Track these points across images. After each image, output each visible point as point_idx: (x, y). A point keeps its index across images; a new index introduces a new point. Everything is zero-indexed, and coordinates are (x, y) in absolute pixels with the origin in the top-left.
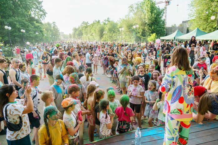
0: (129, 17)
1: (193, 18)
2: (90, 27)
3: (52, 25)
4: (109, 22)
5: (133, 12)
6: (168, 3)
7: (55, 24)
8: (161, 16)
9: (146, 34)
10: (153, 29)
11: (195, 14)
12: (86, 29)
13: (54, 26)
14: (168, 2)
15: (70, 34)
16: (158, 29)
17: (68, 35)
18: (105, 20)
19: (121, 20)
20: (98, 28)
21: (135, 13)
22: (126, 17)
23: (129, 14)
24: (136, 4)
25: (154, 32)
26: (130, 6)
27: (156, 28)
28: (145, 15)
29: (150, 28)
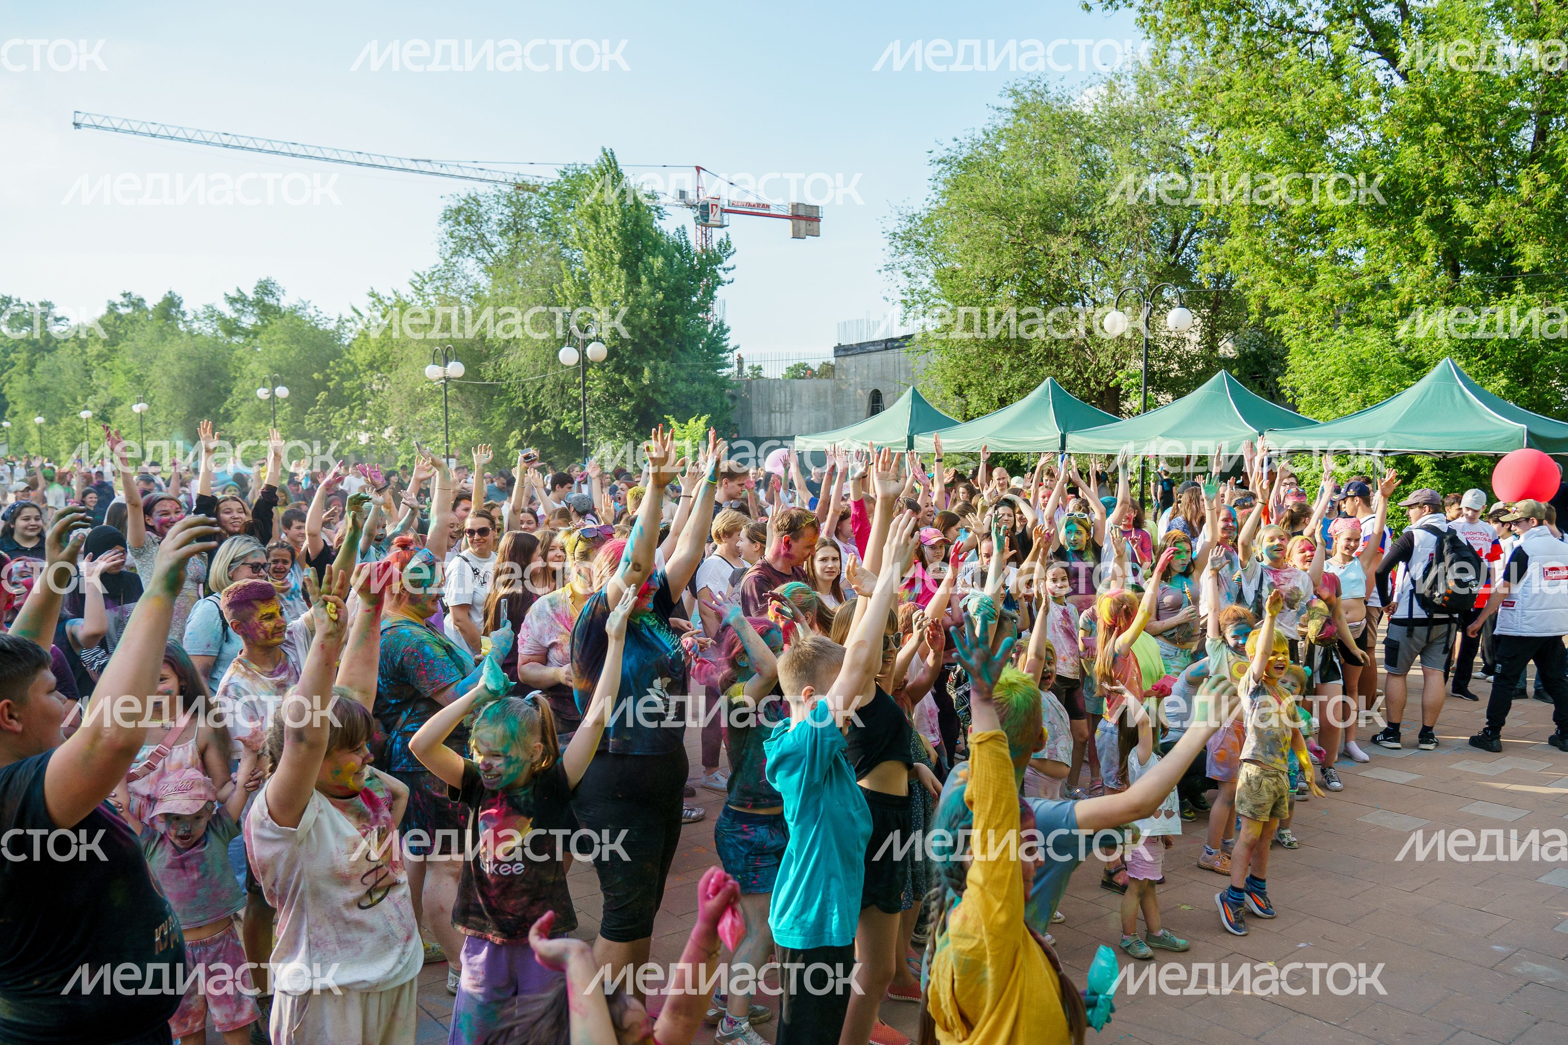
0: (454, 286)
2: (84, 345)
4: (276, 311)
5: (483, 253)
8: (698, 297)
10: (643, 388)
16: (681, 386)
18: (233, 301)
20: (171, 358)
21: (498, 261)
22: (419, 291)
23: (450, 266)
24: (503, 201)
25: (658, 406)
26: (454, 205)
27: (665, 384)
28: (586, 286)
29: (626, 380)
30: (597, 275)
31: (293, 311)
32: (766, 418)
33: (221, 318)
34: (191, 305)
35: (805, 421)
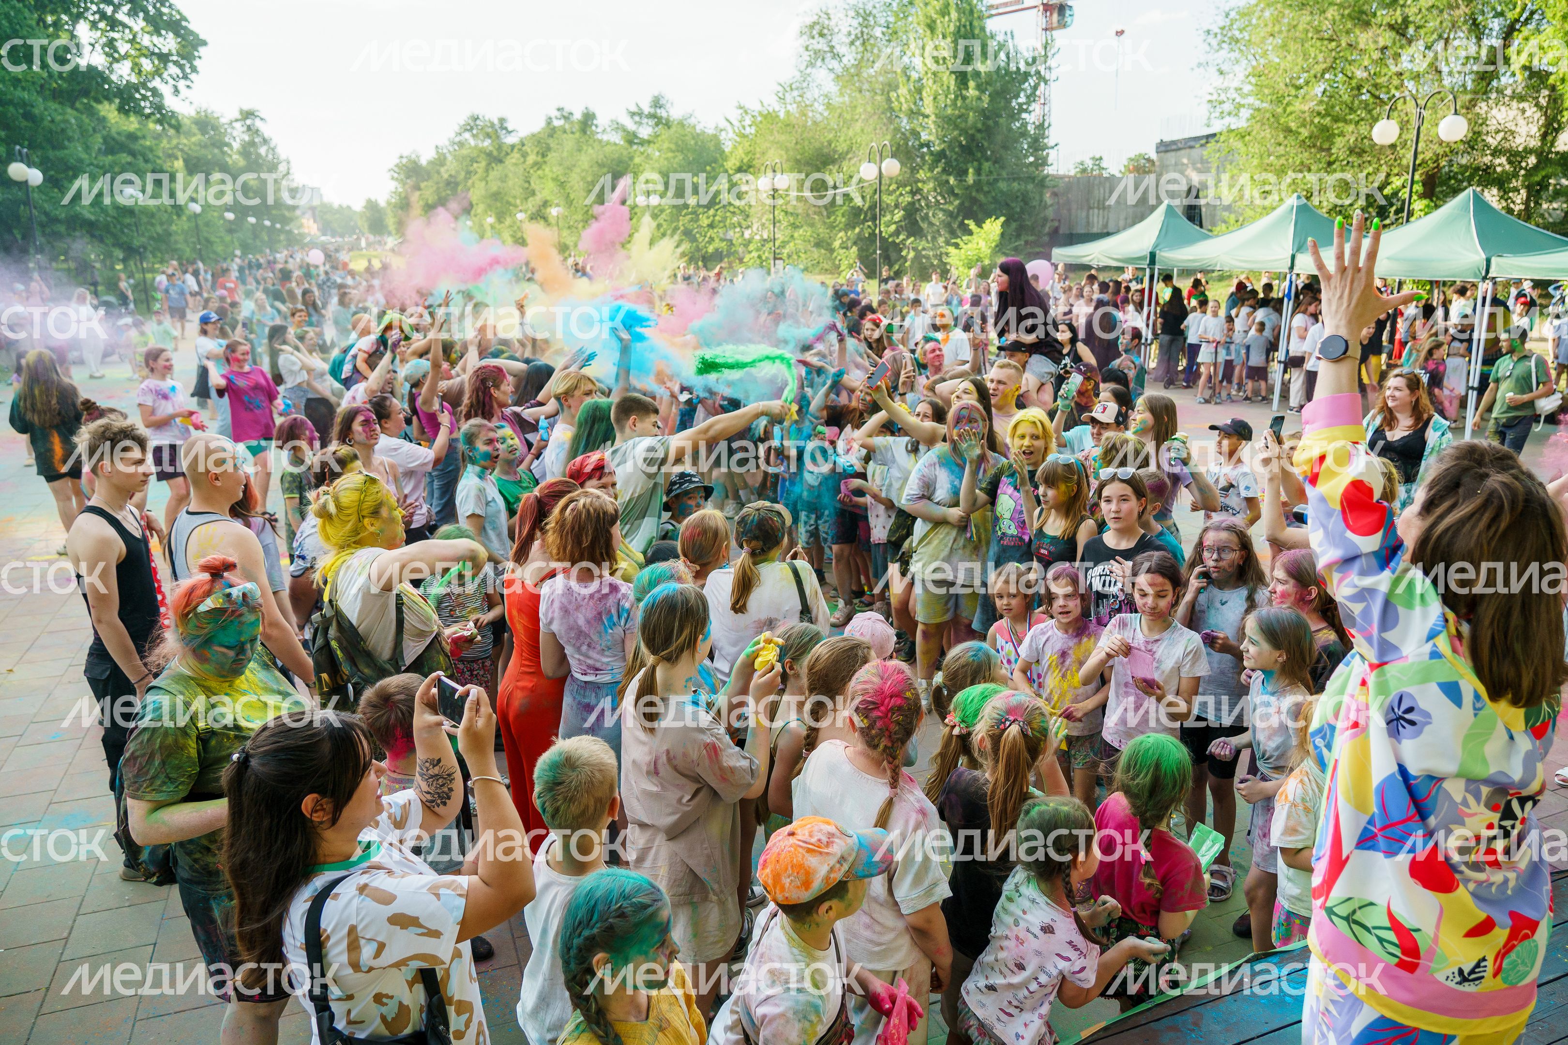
0: (808, 95)
1: (1240, 123)
2: (524, 155)
3: (238, 136)
4: (668, 125)
5: (834, 64)
6: (1055, 16)
7: (258, 124)
8: (1022, 99)
9: (926, 218)
10: (968, 188)
11: (1251, 100)
12: (493, 174)
13: (252, 143)
14: (1062, 9)
15: (372, 206)
16: (1002, 185)
17: (358, 206)
18: (633, 115)
19: (748, 121)
20: (586, 166)
21: (846, 69)
22: (782, 99)
23: (805, 77)
24: (852, 13)
25: (981, 205)
26: (809, 20)
27: (989, 183)
28: (919, 91)
29: (952, 180)
30: (930, 82)
31: (681, 124)
32: (1084, 214)
33: (625, 130)
34: (602, 121)
35: (1122, 216)
